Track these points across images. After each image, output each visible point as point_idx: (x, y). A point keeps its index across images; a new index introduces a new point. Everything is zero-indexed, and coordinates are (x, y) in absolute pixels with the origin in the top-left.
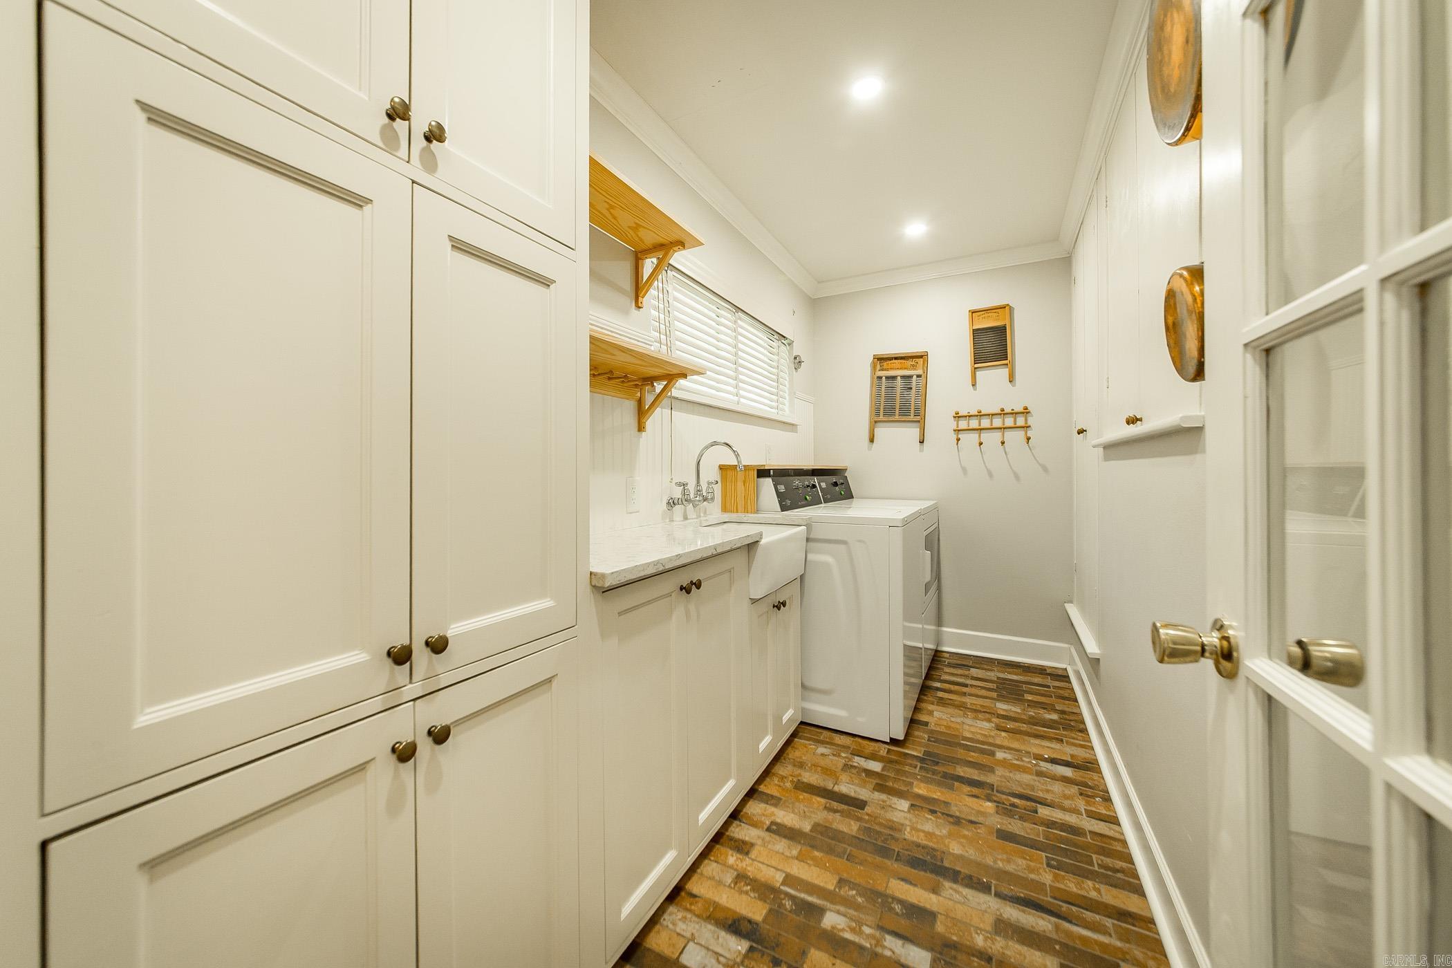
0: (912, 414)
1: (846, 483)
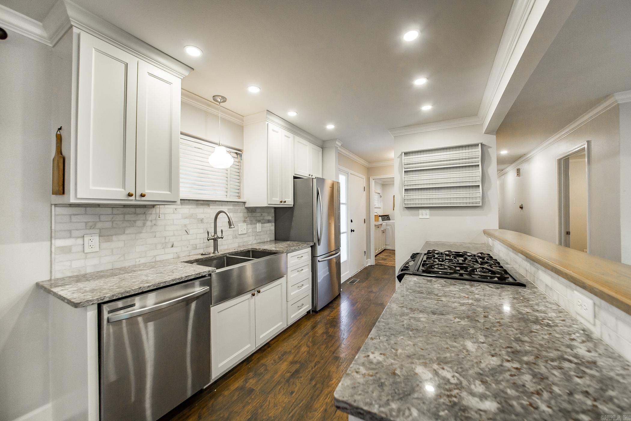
1: (389, 217)
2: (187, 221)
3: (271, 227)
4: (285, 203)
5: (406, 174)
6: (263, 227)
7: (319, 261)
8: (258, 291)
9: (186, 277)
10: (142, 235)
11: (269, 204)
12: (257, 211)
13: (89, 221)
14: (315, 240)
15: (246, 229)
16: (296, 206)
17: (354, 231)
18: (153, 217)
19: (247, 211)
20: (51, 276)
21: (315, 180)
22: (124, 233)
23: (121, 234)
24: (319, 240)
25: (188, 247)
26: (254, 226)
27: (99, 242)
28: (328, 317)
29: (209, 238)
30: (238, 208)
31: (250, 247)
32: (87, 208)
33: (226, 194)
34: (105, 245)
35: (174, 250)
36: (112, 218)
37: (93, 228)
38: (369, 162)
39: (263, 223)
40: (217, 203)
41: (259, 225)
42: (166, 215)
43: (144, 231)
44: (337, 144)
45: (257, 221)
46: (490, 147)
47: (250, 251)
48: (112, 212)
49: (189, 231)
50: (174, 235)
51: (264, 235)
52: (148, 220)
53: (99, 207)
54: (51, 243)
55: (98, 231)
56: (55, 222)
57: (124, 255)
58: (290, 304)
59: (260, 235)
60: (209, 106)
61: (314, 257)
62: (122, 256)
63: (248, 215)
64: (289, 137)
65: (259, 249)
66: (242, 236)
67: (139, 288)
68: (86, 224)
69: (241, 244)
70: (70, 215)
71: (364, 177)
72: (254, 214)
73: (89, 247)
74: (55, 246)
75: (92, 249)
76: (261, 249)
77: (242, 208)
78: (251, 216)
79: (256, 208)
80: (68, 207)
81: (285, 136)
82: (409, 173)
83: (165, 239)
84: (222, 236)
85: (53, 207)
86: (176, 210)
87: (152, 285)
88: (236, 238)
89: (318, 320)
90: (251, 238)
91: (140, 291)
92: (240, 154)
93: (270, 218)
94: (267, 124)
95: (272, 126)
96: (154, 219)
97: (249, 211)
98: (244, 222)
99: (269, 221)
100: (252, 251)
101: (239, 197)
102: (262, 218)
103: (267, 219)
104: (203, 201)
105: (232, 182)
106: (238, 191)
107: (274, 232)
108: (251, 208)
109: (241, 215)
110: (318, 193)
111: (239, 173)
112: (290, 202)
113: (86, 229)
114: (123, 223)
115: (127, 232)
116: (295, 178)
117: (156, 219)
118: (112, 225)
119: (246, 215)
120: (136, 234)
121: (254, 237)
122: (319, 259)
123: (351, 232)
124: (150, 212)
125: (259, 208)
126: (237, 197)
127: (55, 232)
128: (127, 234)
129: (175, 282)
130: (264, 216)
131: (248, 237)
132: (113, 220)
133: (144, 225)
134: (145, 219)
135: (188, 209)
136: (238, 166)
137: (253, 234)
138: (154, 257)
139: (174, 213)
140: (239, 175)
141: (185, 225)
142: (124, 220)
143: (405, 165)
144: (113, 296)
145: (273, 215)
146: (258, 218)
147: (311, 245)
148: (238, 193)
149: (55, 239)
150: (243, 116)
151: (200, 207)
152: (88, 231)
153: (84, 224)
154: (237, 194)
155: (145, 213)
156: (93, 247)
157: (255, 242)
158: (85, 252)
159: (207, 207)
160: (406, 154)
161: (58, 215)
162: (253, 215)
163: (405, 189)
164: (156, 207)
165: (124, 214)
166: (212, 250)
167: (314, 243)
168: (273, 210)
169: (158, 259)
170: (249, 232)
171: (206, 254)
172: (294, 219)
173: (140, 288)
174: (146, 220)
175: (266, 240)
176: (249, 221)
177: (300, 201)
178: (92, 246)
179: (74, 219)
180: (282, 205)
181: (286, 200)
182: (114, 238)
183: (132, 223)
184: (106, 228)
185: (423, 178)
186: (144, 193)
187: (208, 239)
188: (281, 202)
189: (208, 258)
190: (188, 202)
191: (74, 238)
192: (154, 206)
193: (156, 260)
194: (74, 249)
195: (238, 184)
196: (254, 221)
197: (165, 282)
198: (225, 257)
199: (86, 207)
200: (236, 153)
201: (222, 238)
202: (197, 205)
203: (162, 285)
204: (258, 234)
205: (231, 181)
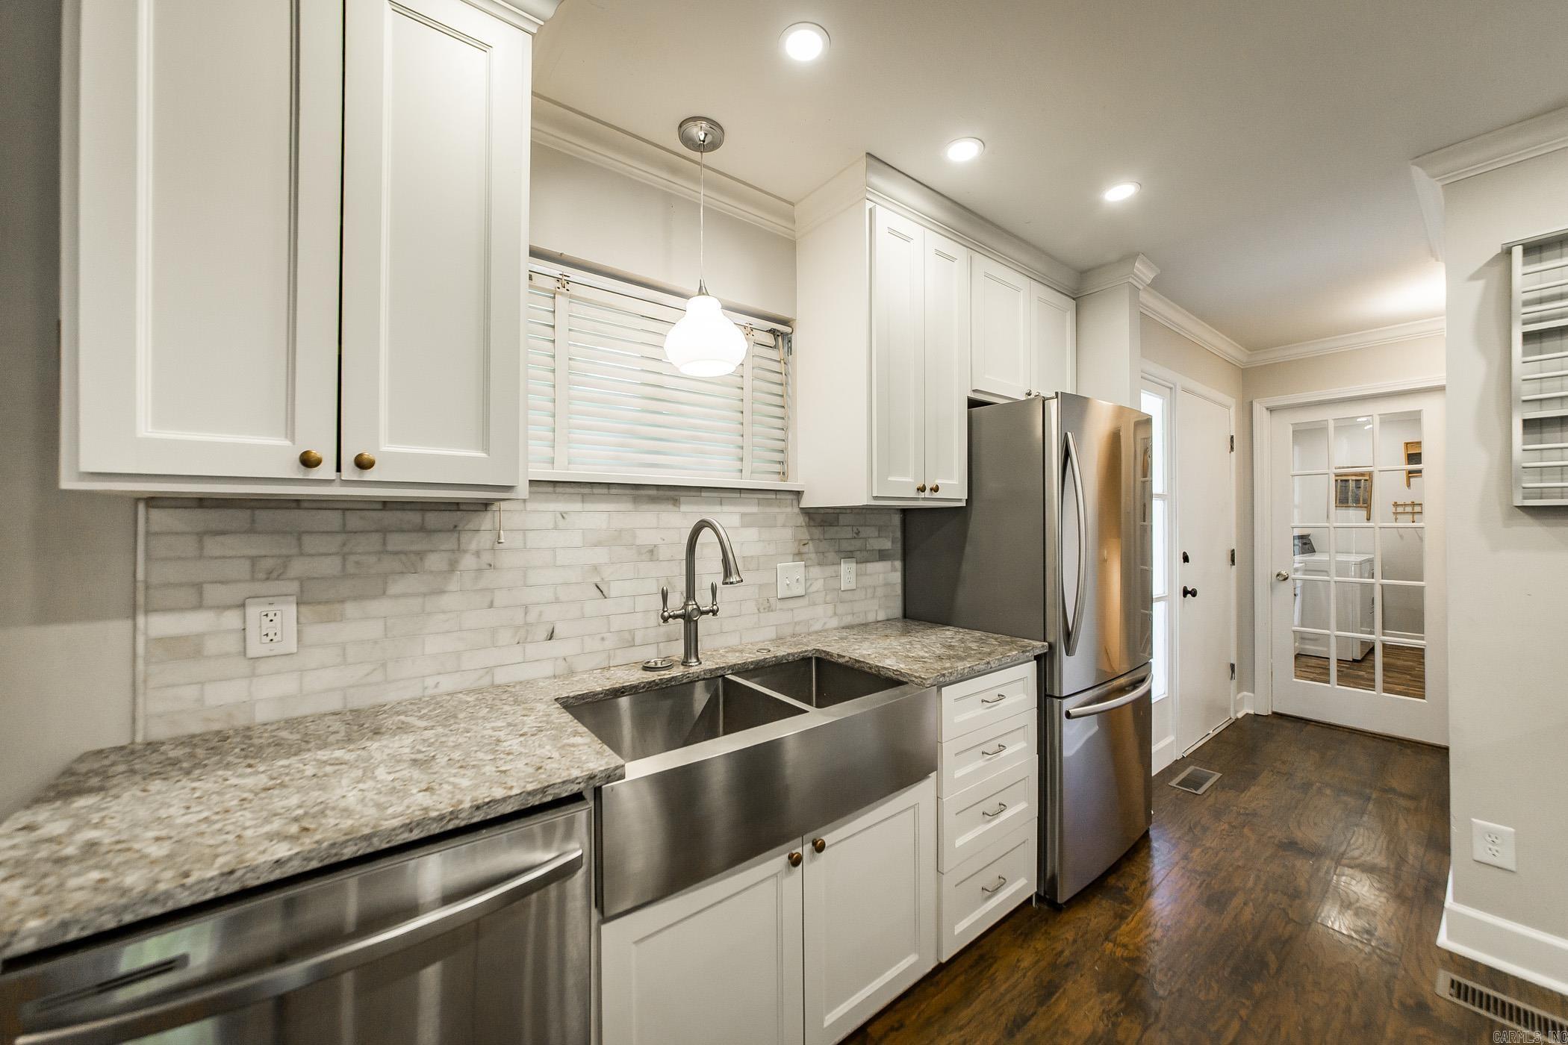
0: (1361, 502)
1: (1310, 543)
2: (600, 555)
3: (888, 575)
4: (936, 495)
5: (1531, 347)
6: (861, 575)
7: (1068, 715)
8: (814, 843)
9: (478, 808)
10: (445, 601)
11: (876, 498)
12: (841, 523)
13: (263, 553)
14: (1055, 634)
15: (802, 580)
16: (976, 504)
17: (1194, 593)
18: (484, 539)
19: (807, 519)
20: (134, 732)
21: (1053, 406)
22: (384, 593)
23: (374, 597)
24: (1068, 635)
25: (603, 639)
26: (830, 570)
27: (298, 622)
28: (1109, 946)
29: (666, 614)
30: (777, 510)
31: (810, 645)
32: (257, 512)
33: (738, 465)
34: (315, 632)
35: (556, 648)
36: (344, 544)
37: (277, 579)
38: (1253, 348)
39: (860, 563)
40: (703, 494)
41: (847, 571)
42: (530, 535)
43: (453, 586)
44: (1136, 275)
45: (843, 555)
47: (811, 658)
48: (344, 525)
49: (609, 587)
50: (557, 601)
51: (866, 599)
52: (465, 551)
53: (299, 508)
54: (135, 626)
55: (294, 587)
56: (148, 558)
57: (384, 665)
58: (948, 882)
59: (851, 601)
60: (674, 170)
61: (1046, 696)
62: (375, 670)
63: (811, 534)
64: (952, 259)
65: (840, 656)
66: (791, 604)
67: (222, 875)
68: (253, 565)
69: (788, 631)
70: (197, 534)
71: (1232, 402)
72: (832, 532)
73: (261, 639)
74: (146, 634)
75: (272, 644)
76: (847, 659)
77: (788, 512)
78: (822, 537)
79: (838, 511)
80: (191, 508)
81: (939, 253)
82: (1548, 344)
83: (526, 614)
84: (715, 607)
85: (141, 507)
86: (563, 517)
87: (297, 854)
88: (770, 609)
89: (1067, 953)
90: (820, 610)
91: (228, 888)
92: (787, 334)
93: (887, 545)
94: (870, 210)
95: (886, 218)
96: (488, 545)
97: (814, 520)
98: (797, 558)
99: (882, 556)
100: (817, 658)
101: (783, 475)
102: (858, 544)
103: (877, 547)
104: (658, 490)
105: (758, 428)
106: (778, 457)
107: (898, 590)
108: (822, 511)
109: (787, 533)
110: (1067, 454)
111: (782, 396)
112: (953, 488)
113: (253, 579)
114: (379, 560)
115: (394, 589)
116: (973, 404)
117: (493, 549)
118: (344, 566)
119: (804, 535)
120: (425, 595)
121: (830, 608)
122: (1068, 705)
123: (1185, 596)
124: (471, 526)
125: (848, 511)
126: (776, 476)
127: (147, 588)
128: (397, 596)
129: (422, 835)
130: (866, 539)
131: (809, 605)
132: (346, 549)
133: (453, 566)
134: (455, 547)
135: (605, 515)
136: (778, 375)
137: (828, 598)
138: (487, 673)
139: (556, 528)
140: (782, 404)
141: (595, 569)
142: (383, 552)
143: (1526, 304)
144: (65, 925)
145: (898, 534)
146: (846, 546)
147: (1038, 652)
148: (780, 462)
149: (147, 612)
150: (792, 204)
151: (645, 507)
152: (258, 588)
153: (247, 564)
154: (778, 468)
155: (455, 526)
156: (276, 639)
157: (834, 623)
158: (251, 653)
159: (670, 507)
160: (1535, 249)
161: (156, 534)
162: (827, 536)
163: (1525, 421)
164: (495, 507)
165: (384, 531)
166: (678, 650)
167: (1051, 646)
168: (897, 519)
169: (501, 677)
170: (813, 589)
171: (659, 665)
172: (968, 549)
173: (232, 872)
174: (459, 550)
175: (871, 618)
176: (813, 556)
177: (991, 485)
178: (271, 636)
179: (213, 547)
180: (925, 499)
181: (938, 482)
182: (350, 608)
183: (413, 562)
184: (322, 578)
186: (368, 454)
187: (663, 617)
188: (922, 489)
189: (657, 684)
190: (605, 491)
191: (211, 608)
192: (485, 505)
193: (493, 681)
194: (211, 646)
195: (779, 434)
196: (831, 556)
197: (367, 838)
198: (720, 679)
199: (252, 508)
200: (772, 331)
201: (715, 613)
202: (636, 500)
203: (349, 852)
204: (848, 596)
205: (753, 423)
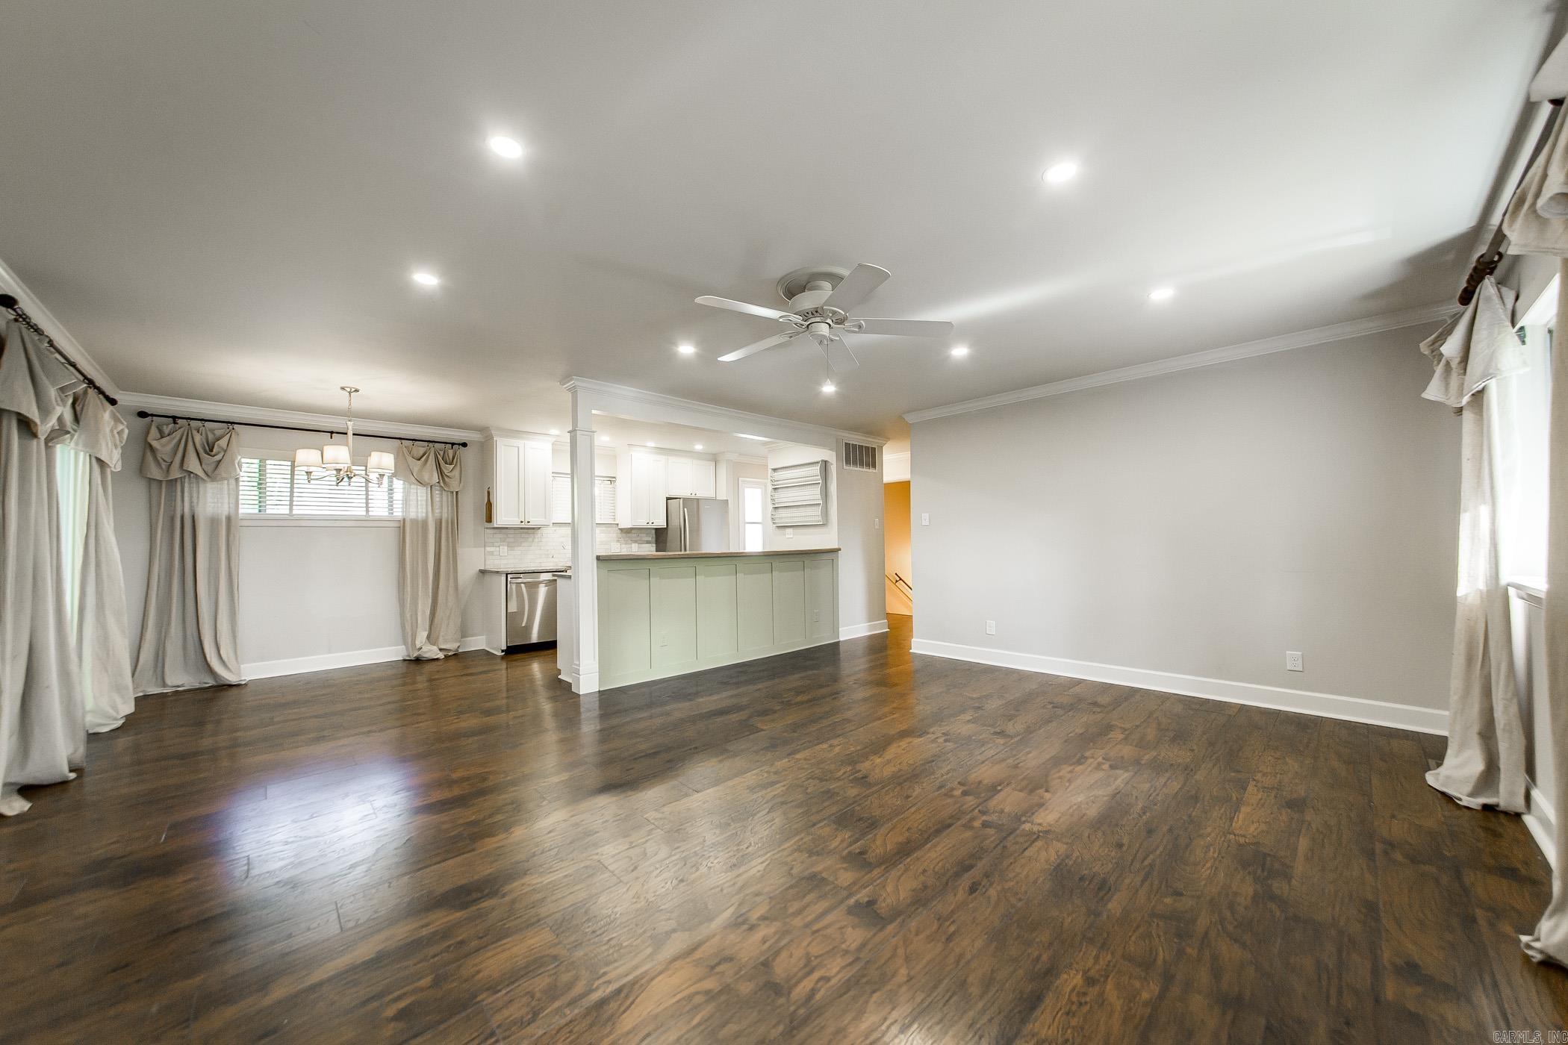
3: (650, 548)
4: (653, 525)
6: (641, 547)
10: (532, 548)
12: (633, 532)
13: (504, 537)
18: (539, 536)
19: (621, 531)
22: (521, 545)
26: (628, 546)
27: (507, 550)
30: (610, 528)
37: (505, 540)
39: (639, 544)
41: (635, 545)
45: (633, 542)
46: (832, 464)
48: (514, 532)
50: (554, 549)
52: (536, 538)
53: (508, 529)
54: (485, 549)
55: (507, 544)
56: (486, 538)
63: (622, 536)
70: (494, 534)
72: (630, 535)
77: (614, 529)
79: (631, 529)
80: (493, 530)
83: (548, 551)
85: (485, 529)
86: (555, 531)
93: (648, 536)
94: (632, 454)
97: (623, 532)
98: (617, 542)
99: (648, 542)
101: (614, 520)
102: (639, 539)
106: (612, 516)
108: (626, 529)
109: (615, 535)
113: (502, 540)
116: (668, 498)
124: (536, 533)
126: (611, 521)
127: (487, 542)
128: (524, 546)
130: (643, 537)
132: (515, 536)
133: (532, 540)
141: (562, 542)
142: (519, 537)
145: (654, 536)
146: (634, 539)
149: (486, 545)
155: (533, 533)
158: (501, 555)
161: (487, 534)
162: (627, 536)
165: (520, 534)
168: (654, 531)
170: (623, 551)
174: (534, 536)
176: (623, 541)
179: (496, 536)
180: (657, 526)
181: (661, 521)
182: (516, 548)
184: (511, 540)
185: (790, 495)
186: (530, 521)
188: (657, 523)
192: (539, 528)
194: (495, 553)
195: (613, 508)
196: (629, 542)
199: (502, 530)
